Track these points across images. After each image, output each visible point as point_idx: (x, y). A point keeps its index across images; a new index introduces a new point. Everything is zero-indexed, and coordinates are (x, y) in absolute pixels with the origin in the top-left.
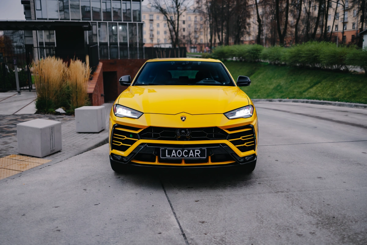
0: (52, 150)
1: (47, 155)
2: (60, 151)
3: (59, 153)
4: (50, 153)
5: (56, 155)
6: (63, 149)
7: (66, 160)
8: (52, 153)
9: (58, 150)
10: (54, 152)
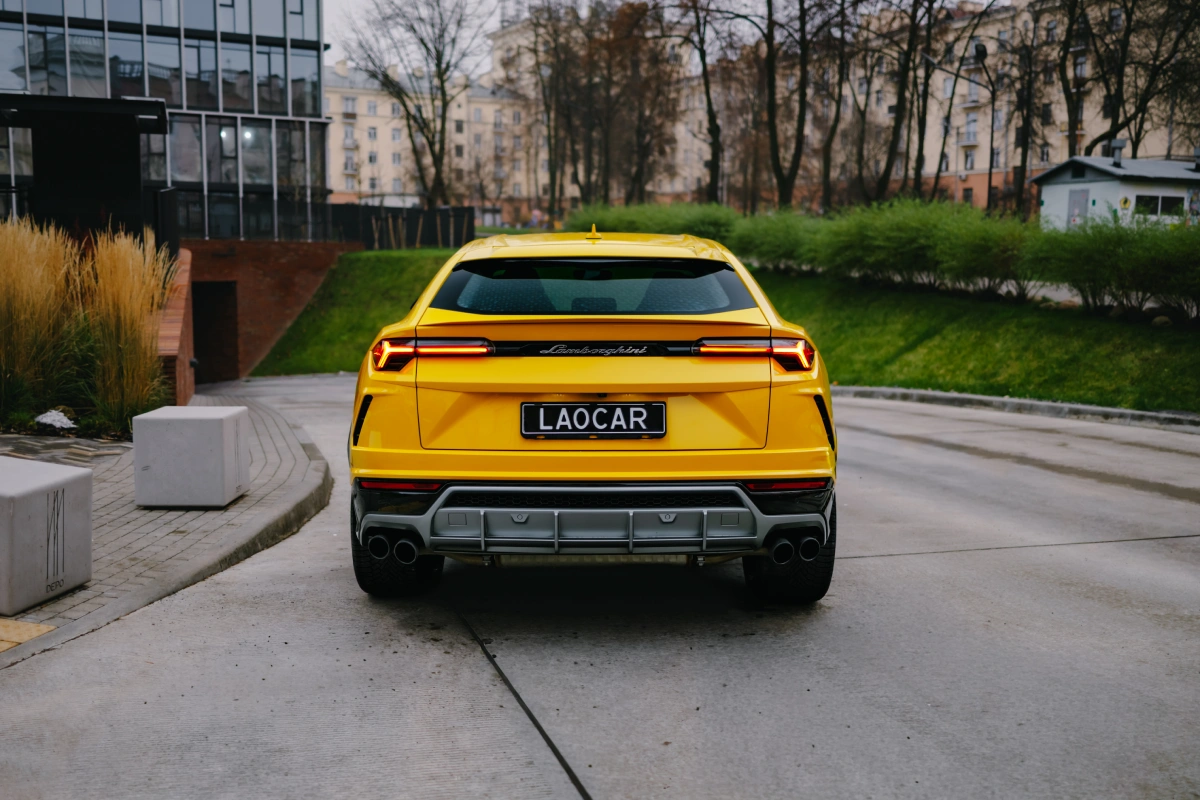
0: (50, 582)
1: (32, 603)
2: (82, 587)
3: (82, 595)
4: (43, 595)
5: (68, 601)
6: (94, 576)
7: (112, 625)
8: (52, 594)
9: (78, 581)
10: (59, 590)
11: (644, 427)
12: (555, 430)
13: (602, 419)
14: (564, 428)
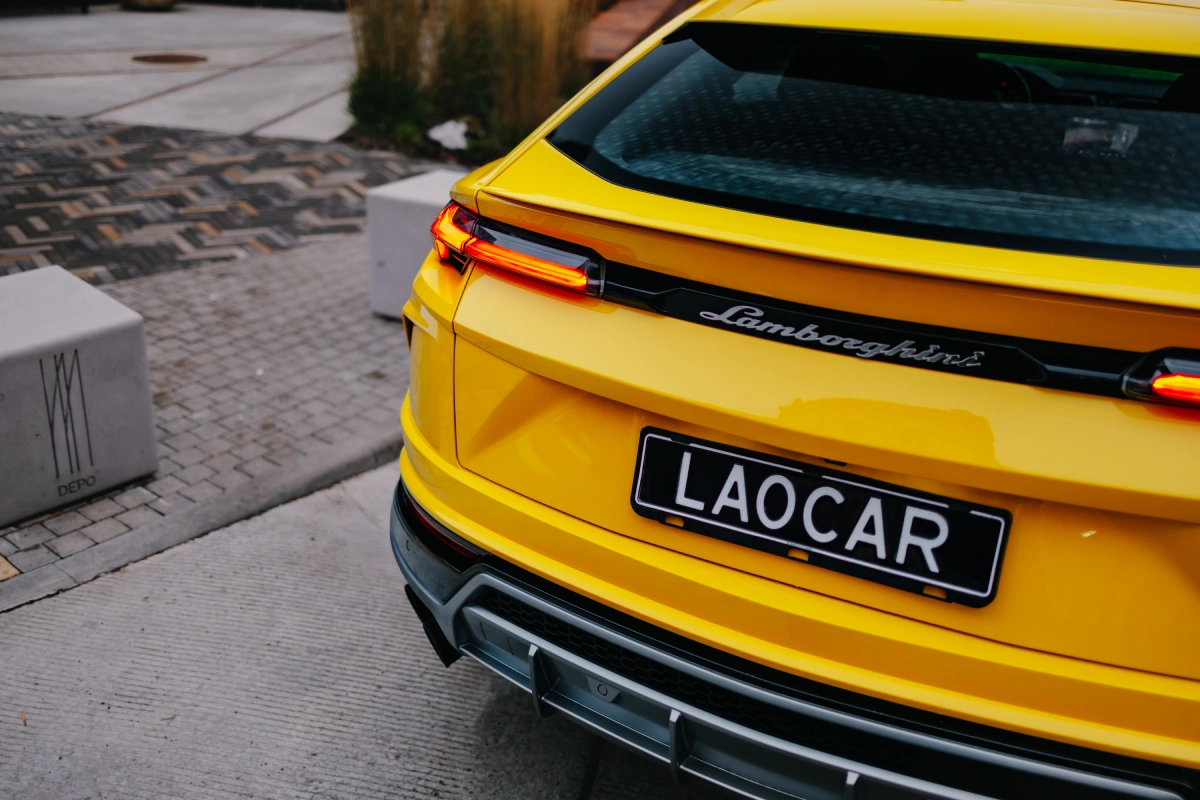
11: (934, 567)
12: (707, 513)
13: (826, 515)
14: (729, 514)
